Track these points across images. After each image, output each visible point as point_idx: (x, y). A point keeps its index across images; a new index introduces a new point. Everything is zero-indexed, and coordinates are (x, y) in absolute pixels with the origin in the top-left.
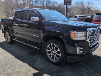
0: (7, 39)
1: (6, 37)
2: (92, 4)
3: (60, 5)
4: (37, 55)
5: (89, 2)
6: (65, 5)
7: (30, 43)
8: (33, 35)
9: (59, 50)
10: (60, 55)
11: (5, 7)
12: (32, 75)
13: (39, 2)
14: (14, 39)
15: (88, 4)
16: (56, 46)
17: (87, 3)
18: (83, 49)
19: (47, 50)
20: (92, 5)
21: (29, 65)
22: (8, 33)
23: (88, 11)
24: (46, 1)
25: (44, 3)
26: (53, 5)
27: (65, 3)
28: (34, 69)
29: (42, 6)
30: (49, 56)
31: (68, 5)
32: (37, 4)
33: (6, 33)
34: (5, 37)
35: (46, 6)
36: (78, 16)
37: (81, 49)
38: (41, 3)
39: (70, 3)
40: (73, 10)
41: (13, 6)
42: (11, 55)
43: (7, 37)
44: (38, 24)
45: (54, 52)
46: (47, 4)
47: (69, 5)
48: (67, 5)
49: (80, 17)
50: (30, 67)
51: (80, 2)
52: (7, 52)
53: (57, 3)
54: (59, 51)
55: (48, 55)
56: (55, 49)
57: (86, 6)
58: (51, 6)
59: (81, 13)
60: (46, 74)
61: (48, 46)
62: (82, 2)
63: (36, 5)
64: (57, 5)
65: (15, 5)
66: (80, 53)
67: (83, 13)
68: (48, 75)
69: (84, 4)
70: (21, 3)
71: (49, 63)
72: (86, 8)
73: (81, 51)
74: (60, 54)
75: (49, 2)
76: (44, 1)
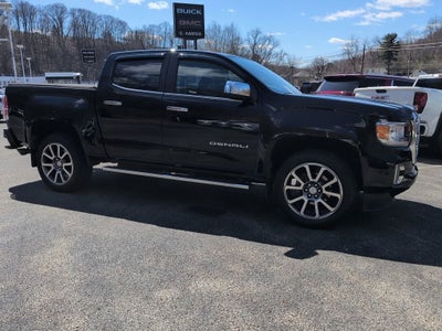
2: (270, 39)
3: (136, 36)
5: (258, 33)
6: (179, 40)
8: (219, 144)
10: (340, 196)
13: (38, 17)
15: (253, 41)
17: (251, 37)
20: (270, 46)
24: (73, 14)
25: (61, 23)
26: (107, 35)
29: (49, 33)
32: (25, 24)
35: (71, 34)
37: (401, 169)
38: (45, 21)
39: (200, 31)
46: (75, 25)
47: (195, 38)
48: (186, 38)
51: (222, 29)
53: (123, 25)
55: (291, 202)
57: (245, 46)
58: (96, 37)
62: (230, 30)
63: (22, 30)
64: (126, 35)
66: (399, 182)
69: (238, 39)
74: (339, 193)
75: (83, 17)
76: (62, 12)
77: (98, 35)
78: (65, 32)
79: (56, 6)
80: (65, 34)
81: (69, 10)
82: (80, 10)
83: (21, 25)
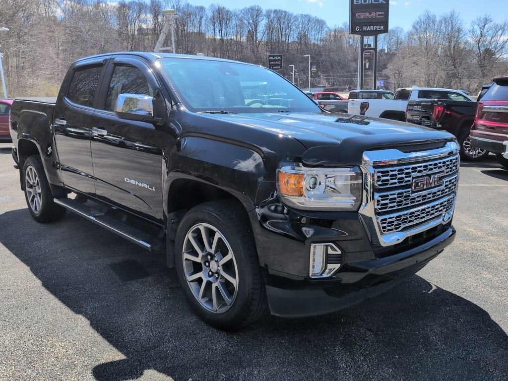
0: (30, 200)
1: (28, 189)
2: (503, 28)
3: (337, 35)
4: (150, 279)
5: (486, 21)
6: (357, 37)
7: (124, 219)
8: (132, 182)
9: (230, 256)
10: (235, 282)
11: (65, 46)
12: (90, 371)
14: (55, 200)
15: (479, 32)
16: (218, 235)
17: (476, 27)
18: (339, 252)
19: (186, 256)
20: (504, 38)
21: (91, 325)
22: (33, 169)
23: (482, 66)
25: (256, 26)
26: (303, 37)
27: (356, 25)
28: (111, 342)
29: (244, 39)
30: (193, 287)
31: (369, 33)
32: (221, 30)
33: (28, 169)
34: (23, 188)
35: (265, 39)
36: (414, 89)
37: (330, 252)
38: (240, 26)
39: (383, 24)
40: (404, 58)
41: (107, 41)
42: (31, 274)
43: (31, 187)
44: (151, 126)
45: (214, 266)
46: (270, 28)
47: (375, 33)
48: (363, 33)
49: (422, 94)
50: (96, 334)
51: (438, 19)
52: (18, 260)
53: (320, 23)
54: (232, 260)
55: (190, 278)
56: (216, 251)
57: (469, 39)
58: (291, 40)
59: (443, 74)
60: (156, 369)
61: (190, 236)
62: (450, 20)
63: (218, 37)
64: (323, 35)
65: (116, 36)
66: (325, 275)
67: (454, 76)
68: (162, 376)
69: (459, 30)
70: (144, 26)
71: (194, 319)
72: (470, 51)
73: (330, 266)
74: (234, 277)
75: (279, 19)
76: (257, 16)
77: (293, 38)
78: (259, 36)
79: (252, 9)
80: (259, 39)
81: (264, 12)
82: (275, 11)
83: (217, 31)
